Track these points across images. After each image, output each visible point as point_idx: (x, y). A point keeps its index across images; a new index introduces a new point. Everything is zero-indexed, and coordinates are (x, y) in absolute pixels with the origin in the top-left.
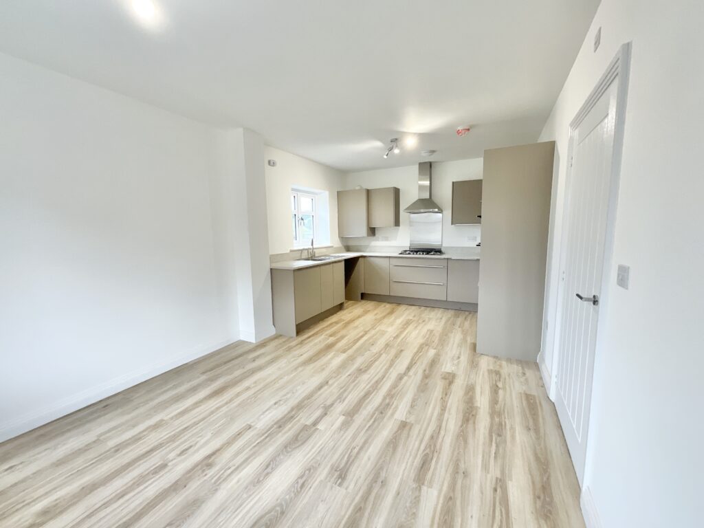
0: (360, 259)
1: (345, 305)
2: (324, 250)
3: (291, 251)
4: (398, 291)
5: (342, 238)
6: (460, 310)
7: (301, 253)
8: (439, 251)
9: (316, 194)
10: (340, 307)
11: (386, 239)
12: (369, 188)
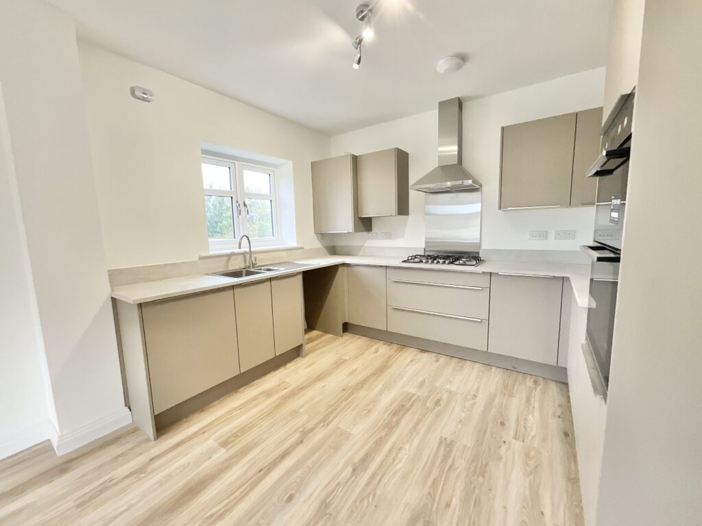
0: (340, 269)
1: (307, 347)
2: (284, 254)
3: (201, 258)
4: (400, 325)
5: (322, 236)
6: (514, 370)
7: (228, 260)
8: (475, 257)
9: (276, 166)
10: (297, 352)
11: (389, 236)
12: (356, 154)
